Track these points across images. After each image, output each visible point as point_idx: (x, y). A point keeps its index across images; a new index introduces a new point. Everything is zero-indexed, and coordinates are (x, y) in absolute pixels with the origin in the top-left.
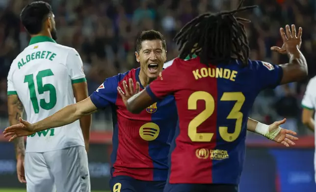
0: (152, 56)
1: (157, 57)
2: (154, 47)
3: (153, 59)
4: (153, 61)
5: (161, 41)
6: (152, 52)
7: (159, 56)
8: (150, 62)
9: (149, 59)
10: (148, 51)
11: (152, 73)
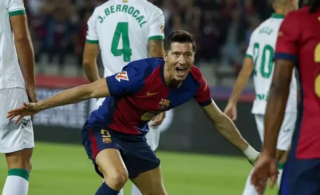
0: (181, 59)
1: (186, 61)
2: (184, 50)
3: (182, 62)
4: (182, 65)
5: (191, 45)
6: (182, 56)
7: (188, 60)
8: (178, 65)
9: (177, 62)
10: (177, 54)
11: (179, 76)
